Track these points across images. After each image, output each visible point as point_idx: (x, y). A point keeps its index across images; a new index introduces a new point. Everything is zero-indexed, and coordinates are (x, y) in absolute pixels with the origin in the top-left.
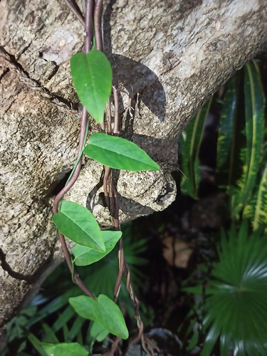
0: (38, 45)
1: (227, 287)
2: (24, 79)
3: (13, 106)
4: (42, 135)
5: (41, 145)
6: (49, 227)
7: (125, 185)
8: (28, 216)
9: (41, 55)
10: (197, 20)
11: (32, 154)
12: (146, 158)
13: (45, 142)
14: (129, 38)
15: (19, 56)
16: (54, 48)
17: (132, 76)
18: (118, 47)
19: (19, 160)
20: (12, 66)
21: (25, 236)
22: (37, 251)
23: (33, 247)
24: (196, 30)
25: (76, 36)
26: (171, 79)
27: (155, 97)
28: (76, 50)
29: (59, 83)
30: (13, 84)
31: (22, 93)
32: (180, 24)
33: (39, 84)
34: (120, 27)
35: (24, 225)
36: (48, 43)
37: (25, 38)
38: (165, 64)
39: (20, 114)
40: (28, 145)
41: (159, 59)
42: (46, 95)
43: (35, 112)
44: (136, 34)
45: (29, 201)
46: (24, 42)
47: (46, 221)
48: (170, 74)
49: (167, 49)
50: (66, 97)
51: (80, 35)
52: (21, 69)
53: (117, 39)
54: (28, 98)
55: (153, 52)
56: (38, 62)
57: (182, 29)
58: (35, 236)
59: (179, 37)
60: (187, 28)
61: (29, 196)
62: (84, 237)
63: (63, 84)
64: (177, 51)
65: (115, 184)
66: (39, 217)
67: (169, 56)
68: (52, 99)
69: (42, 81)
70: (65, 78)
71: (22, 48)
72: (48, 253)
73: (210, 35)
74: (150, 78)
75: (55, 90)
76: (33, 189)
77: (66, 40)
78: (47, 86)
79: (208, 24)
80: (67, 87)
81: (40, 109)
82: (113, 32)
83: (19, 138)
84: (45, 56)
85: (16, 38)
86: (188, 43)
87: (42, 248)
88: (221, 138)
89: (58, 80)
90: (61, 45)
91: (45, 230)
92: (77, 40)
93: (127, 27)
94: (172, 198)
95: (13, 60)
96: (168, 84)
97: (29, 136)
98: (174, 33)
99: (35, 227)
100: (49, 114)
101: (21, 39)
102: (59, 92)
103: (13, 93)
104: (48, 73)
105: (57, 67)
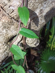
0: (9, 4)
1: (45, 61)
2: (4, 13)
3: (1, 20)
4: (8, 27)
5: (8, 30)
6: (8, 49)
7: (28, 41)
8: (3, 47)
9: (9, 7)
10: (49, 2)
11: (5, 32)
12: (35, 35)
13: (9, 29)
14: (33, 5)
15: (4, 7)
16: (13, 5)
18: (29, 7)
19: (2, 33)
20: (1, 9)
21: (2, 51)
22: (5, 55)
24: (49, 4)
25: (19, 3)
26: (41, 16)
27: (37, 20)
28: (19, 6)
29: (14, 15)
30: (2, 14)
31: (4, 16)
32: (45, 2)
33: (8, 14)
34: (31, 2)
35: (2, 49)
36: (11, 4)
37: (5, 2)
38: (40, 12)
39: (3, 22)
40: (4, 30)
42: (10, 17)
43: (7, 22)
44: (35, 3)
45: (3, 43)
46: (5, 3)
47: (7, 48)
49: (41, 8)
52: (4, 10)
53: (30, 4)
54: (5, 18)
55: (38, 9)
56: (8, 9)
57: (45, 4)
58: (5, 51)
59: (44, 6)
60: (46, 4)
62: (18, 54)
63: (15, 15)
64: (43, 9)
65: (25, 40)
66: (6, 47)
67: (42, 10)
68: (11, 19)
70: (15, 13)
71: (4, 5)
72: (7, 55)
73: (51, 6)
74: (36, 15)
75: (12, 16)
76: (5, 40)
77: (16, 4)
78: (11, 15)
79: (51, 3)
80: (16, 16)
81: (8, 21)
82: (29, 3)
83: (2, 28)
85: (3, 2)
86: (46, 7)
88: (46, 30)
89: (13, 14)
90: (15, 5)
91: (7, 50)
92: (19, 4)
93: (32, 2)
94: (38, 44)
95: (2, 8)
96: (40, 17)
97: (5, 27)
98: (43, 4)
99: (4, 49)
100: (10, 22)
101: (4, 2)
102: (14, 17)
103: (2, 16)
104: (11, 12)
105: (13, 11)
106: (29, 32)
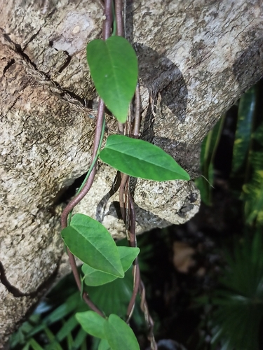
0: (48, 32)
1: (240, 298)
2: (31, 72)
3: (18, 103)
4: (51, 136)
5: (49, 148)
6: (55, 238)
7: (144, 195)
8: (33, 227)
9: (51, 44)
10: (233, 4)
11: (39, 158)
12: (174, 166)
13: (54, 145)
14: (156, 24)
15: (26, 46)
16: (66, 35)
17: (156, 70)
18: (141, 35)
19: (24, 164)
21: (29, 248)
22: (42, 264)
23: (37, 260)
24: (232, 16)
25: (92, 22)
26: (201, 73)
27: (182, 94)
28: (92, 38)
29: (72, 77)
30: (19, 78)
31: (28, 88)
32: (213, 9)
33: (48, 77)
34: (145, 11)
35: (28, 237)
36: (60, 29)
37: (33, 25)
38: (194, 54)
39: (25, 112)
40: (35, 148)
41: (188, 49)
42: (56, 90)
43: (42, 110)
44: (164, 19)
45: (34, 211)
46: (32, 29)
47: (52, 232)
48: (200, 68)
49: (197, 39)
50: (79, 93)
51: (97, 21)
52: (28, 60)
53: (142, 24)
54: (35, 94)
55: (181, 42)
56: (47, 52)
57: (215, 15)
58: (41, 248)
59: (212, 25)
60: (221, 14)
61: (35, 204)
63: (76, 77)
64: (208, 41)
65: (132, 193)
66: (45, 228)
67: (200, 46)
68: (62, 95)
69: (52, 74)
70: (78, 71)
71: (30, 36)
72: (54, 266)
73: (247, 23)
74: (175, 72)
75: (66, 85)
76: (39, 197)
77: (81, 26)
78: (58, 80)
79: (246, 9)
80: (81, 81)
81: (49, 107)
82: (136, 17)
83: (24, 140)
84: (57, 45)
85: (23, 24)
86: (223, 32)
87: (48, 261)
88: (238, 141)
89: (70, 72)
90: (75, 32)
91: (51, 241)
92: (96, 26)
93: (153, 11)
94: (196, 210)
95: (19, 50)
96: (196, 79)
97: (35, 137)
98: (207, 19)
99: (39, 239)
100: (59, 113)
101: (28, 25)
102: (72, 86)
103: (18, 88)
104: (59, 64)
105: (70, 58)
106: (143, 151)
